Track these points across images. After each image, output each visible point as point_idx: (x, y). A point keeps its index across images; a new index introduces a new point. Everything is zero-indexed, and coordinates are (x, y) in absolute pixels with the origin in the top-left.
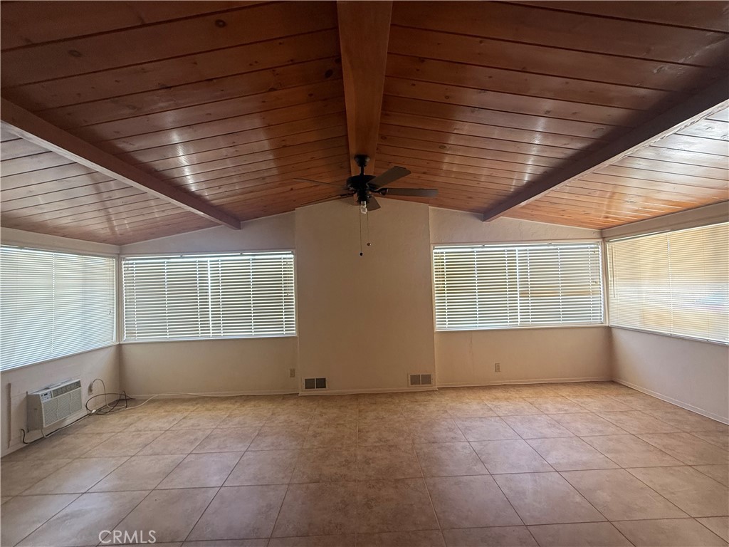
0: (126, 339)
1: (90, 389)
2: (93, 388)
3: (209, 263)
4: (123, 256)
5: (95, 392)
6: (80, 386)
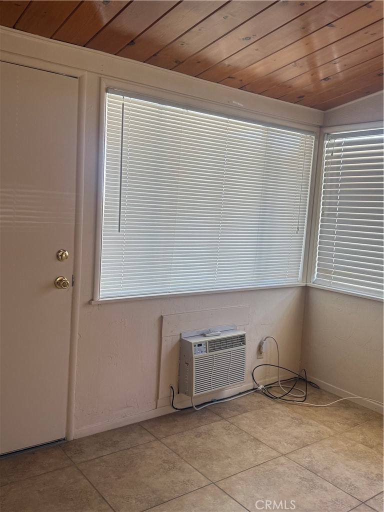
0: (317, 280)
1: (259, 350)
4: (328, 130)
5: (266, 356)
6: (244, 344)
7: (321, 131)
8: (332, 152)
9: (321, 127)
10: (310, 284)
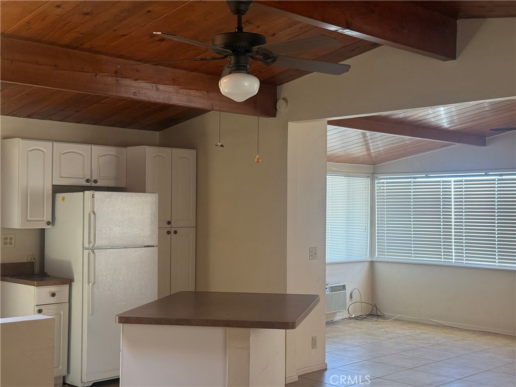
0: (377, 257)
1: (351, 297)
2: (353, 296)
3: (453, 183)
4: (376, 175)
5: (354, 300)
6: (345, 290)
7: (373, 176)
8: (380, 187)
9: (373, 173)
10: (374, 260)
